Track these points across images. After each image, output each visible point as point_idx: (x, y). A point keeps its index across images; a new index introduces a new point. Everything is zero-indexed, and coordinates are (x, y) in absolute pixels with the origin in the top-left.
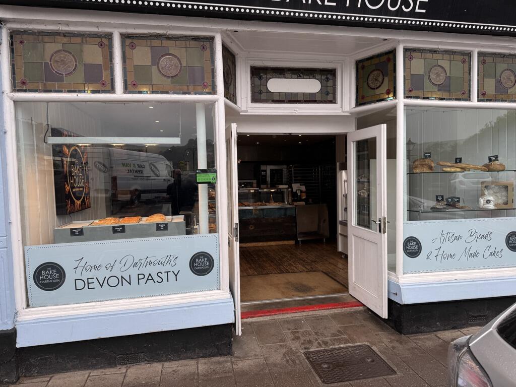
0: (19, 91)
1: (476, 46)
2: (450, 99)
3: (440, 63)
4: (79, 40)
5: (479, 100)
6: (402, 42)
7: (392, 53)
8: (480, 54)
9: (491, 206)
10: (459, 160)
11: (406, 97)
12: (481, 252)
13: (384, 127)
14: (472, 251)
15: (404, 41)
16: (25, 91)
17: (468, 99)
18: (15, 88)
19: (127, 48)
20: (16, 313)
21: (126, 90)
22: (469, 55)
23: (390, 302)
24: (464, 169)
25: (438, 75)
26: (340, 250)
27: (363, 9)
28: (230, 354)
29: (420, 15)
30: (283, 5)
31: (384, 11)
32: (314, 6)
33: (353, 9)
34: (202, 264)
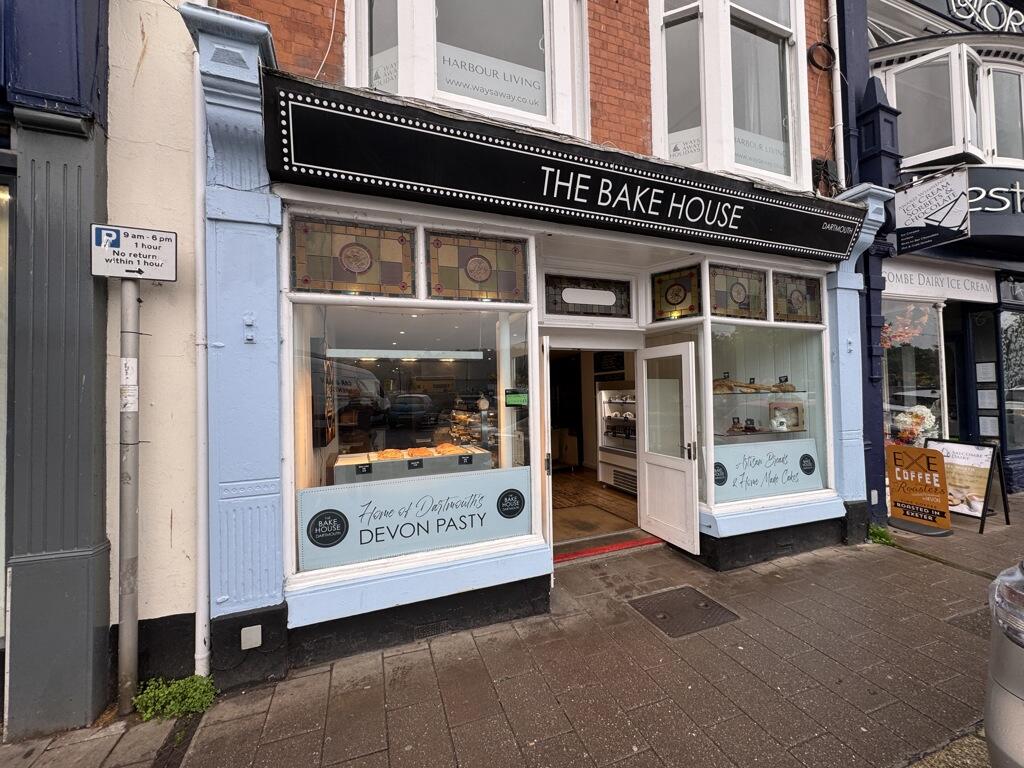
0: (300, 290)
1: (771, 266)
2: (750, 318)
3: (741, 281)
4: (375, 233)
5: (775, 320)
6: (707, 257)
7: (697, 268)
8: (775, 274)
9: (784, 428)
10: (753, 381)
11: (713, 314)
12: (780, 476)
13: (692, 344)
14: (772, 476)
15: (710, 257)
16: (308, 291)
17: (764, 318)
18: (295, 286)
19: (431, 246)
20: (284, 582)
21: (430, 294)
22: (764, 274)
23: (701, 533)
24: (758, 391)
25: (739, 294)
26: (600, 479)
27: (683, 221)
28: (547, 611)
29: (732, 232)
30: (608, 210)
31: (701, 224)
32: (638, 214)
33: (674, 220)
34: (511, 504)
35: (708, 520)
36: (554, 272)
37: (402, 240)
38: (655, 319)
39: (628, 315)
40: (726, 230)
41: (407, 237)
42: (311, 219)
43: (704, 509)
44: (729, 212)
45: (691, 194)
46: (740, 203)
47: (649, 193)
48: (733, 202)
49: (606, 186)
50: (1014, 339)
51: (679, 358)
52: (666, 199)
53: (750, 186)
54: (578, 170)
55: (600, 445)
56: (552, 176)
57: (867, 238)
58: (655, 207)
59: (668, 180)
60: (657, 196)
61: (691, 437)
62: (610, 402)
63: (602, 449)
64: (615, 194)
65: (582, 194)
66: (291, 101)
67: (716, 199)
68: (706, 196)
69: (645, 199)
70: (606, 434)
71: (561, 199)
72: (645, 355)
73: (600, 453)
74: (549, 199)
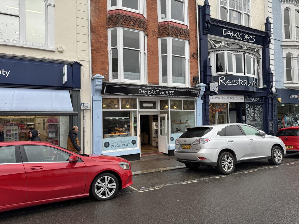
1: (183, 99)
2: (178, 109)
3: (176, 102)
4: (113, 99)
5: (184, 109)
7: (168, 100)
8: (183, 101)
10: (180, 121)
11: (170, 109)
15: (170, 99)
17: (182, 109)
18: (103, 109)
19: (122, 101)
21: (122, 108)
22: (181, 101)
23: (168, 150)
24: (182, 123)
25: (176, 105)
26: (153, 145)
27: (163, 95)
28: (139, 159)
29: (173, 95)
30: (150, 94)
31: (166, 95)
32: (155, 94)
33: (161, 94)
34: (134, 142)
35: (169, 147)
36: (141, 101)
37: (117, 100)
38: (161, 109)
39: (156, 108)
40: (171, 95)
41: (118, 100)
42: (105, 98)
43: (169, 145)
44: (171, 92)
45: (164, 90)
46: (173, 91)
47: (157, 91)
48: (172, 91)
49: (149, 91)
50: (250, 110)
51: (164, 117)
52: (160, 92)
53: (175, 88)
54: (145, 89)
55: (153, 136)
56: (141, 90)
57: (202, 93)
58: (158, 93)
59: (160, 89)
60: (158, 91)
61: (166, 132)
62: (155, 125)
63: (154, 137)
64: (151, 92)
65: (145, 92)
66: (106, 85)
67: (169, 91)
68: (167, 91)
69: (156, 92)
70: (155, 133)
71: (142, 93)
72: (160, 116)
73: (153, 138)
74: (140, 94)
